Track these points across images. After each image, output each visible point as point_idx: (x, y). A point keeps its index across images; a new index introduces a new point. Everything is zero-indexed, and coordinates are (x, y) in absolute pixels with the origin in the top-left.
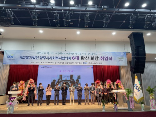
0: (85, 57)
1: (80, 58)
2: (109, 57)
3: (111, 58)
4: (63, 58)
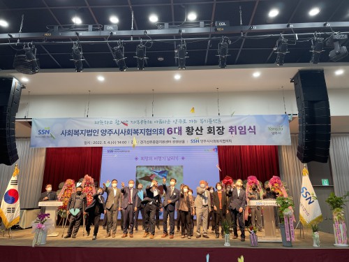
0: (195, 129)
1: (184, 130)
4: (149, 132)
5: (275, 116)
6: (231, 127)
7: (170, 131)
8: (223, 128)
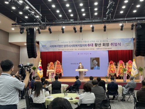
0: (98, 44)
1: (94, 45)
2: (118, 43)
3: (120, 43)
4: (81, 46)
5: (128, 39)
6: (112, 43)
7: (89, 45)
8: (109, 44)
